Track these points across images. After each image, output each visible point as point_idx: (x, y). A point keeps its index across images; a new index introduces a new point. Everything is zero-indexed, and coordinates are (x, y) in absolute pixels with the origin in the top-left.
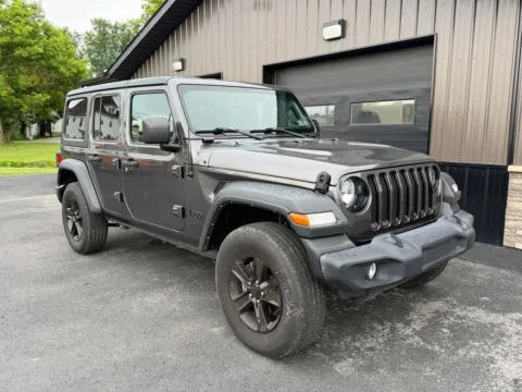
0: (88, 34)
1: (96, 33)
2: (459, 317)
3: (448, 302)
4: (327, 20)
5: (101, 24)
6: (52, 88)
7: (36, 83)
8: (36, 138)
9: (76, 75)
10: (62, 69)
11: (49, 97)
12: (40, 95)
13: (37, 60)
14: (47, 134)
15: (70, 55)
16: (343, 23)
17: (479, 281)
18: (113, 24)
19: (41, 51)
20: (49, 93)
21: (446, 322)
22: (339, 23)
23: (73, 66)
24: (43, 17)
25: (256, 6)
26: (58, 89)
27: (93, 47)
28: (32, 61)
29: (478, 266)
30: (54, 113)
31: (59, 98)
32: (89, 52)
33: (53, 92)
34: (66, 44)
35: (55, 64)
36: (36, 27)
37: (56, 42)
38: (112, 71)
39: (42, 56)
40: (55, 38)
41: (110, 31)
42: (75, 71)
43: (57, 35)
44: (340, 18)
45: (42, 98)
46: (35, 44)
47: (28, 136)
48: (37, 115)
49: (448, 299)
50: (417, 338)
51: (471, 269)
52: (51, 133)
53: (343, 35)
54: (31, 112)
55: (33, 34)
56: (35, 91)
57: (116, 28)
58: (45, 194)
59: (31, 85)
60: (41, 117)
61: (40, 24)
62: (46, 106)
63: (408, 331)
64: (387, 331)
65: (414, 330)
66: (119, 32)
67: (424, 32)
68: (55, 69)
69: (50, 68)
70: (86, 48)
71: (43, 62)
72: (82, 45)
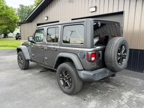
0: (18, 9)
1: (20, 8)
2: (137, 98)
3: (132, 92)
4: (91, 6)
5: (22, 6)
6: (8, 24)
7: (3, 23)
8: (3, 38)
9: (15, 20)
10: (11, 18)
11: (7, 26)
12: (4, 26)
13: (4, 16)
14: (6, 37)
15: (13, 15)
16: (96, 7)
17: (140, 85)
18: (25, 6)
19: (5, 13)
20: (7, 25)
21: (134, 99)
22: (95, 7)
23: (14, 18)
24: (6, 4)
25: (69, 2)
26: (10, 24)
27: (20, 13)
28: (2, 16)
29: (138, 80)
30: (8, 31)
31: (10, 26)
32: (18, 14)
33: (8, 25)
34: (12, 12)
35: (9, 17)
36: (4, 6)
37: (9, 11)
38: (26, 20)
39: (5, 15)
40: (9, 10)
41: (24, 8)
42: (15, 19)
43: (10, 9)
44: (95, 6)
45: (5, 27)
46: (3, 11)
47: (1, 37)
48: (3, 32)
49: (132, 91)
50: (126, 106)
51: (136, 81)
52: (7, 37)
53: (96, 11)
54: (2, 31)
55: (3, 8)
56: (3, 25)
57: (26, 7)
58: (6, 56)
59: (2, 23)
60: (5, 32)
61: (5, 6)
62: (6, 29)
63: (123, 103)
64: (116, 103)
65: (125, 102)
66: (27, 8)
67: (120, 10)
68: (9, 19)
69: (8, 18)
70: (17, 12)
71: (5, 17)
72: (16, 12)
